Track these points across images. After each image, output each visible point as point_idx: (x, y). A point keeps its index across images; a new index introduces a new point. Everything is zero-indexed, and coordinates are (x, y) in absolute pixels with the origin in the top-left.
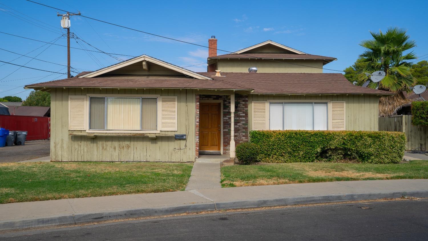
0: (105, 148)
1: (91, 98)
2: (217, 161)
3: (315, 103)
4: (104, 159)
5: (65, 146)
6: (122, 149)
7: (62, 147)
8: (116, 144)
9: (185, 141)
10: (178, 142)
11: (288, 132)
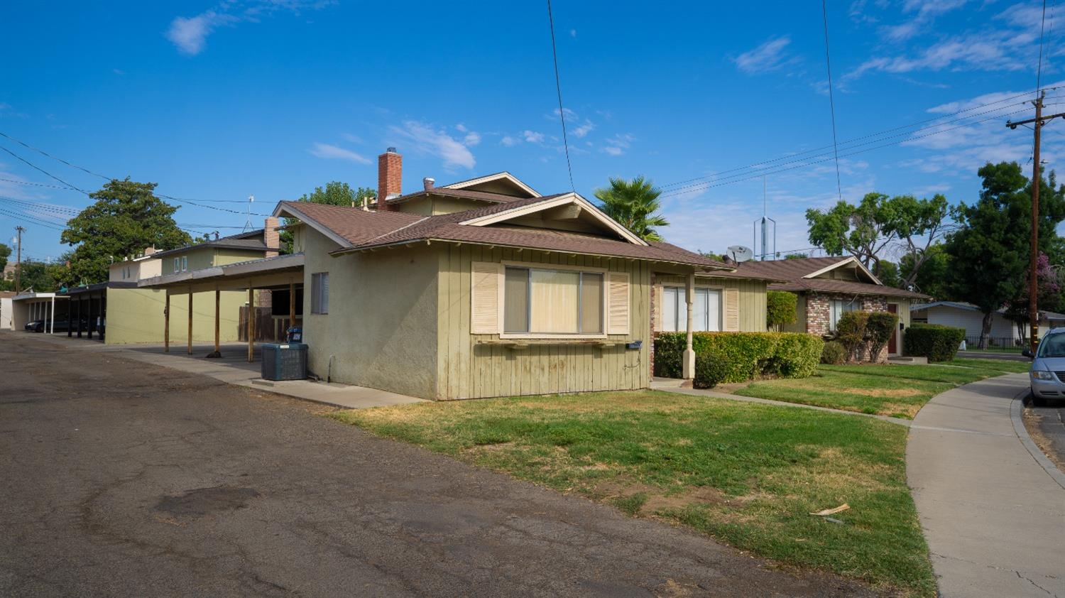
0: (528, 369)
1: (507, 268)
2: (674, 385)
3: (711, 290)
4: (526, 391)
5: (463, 367)
6: (553, 370)
7: (458, 370)
8: (545, 359)
9: (638, 352)
10: (628, 354)
11: (728, 334)
